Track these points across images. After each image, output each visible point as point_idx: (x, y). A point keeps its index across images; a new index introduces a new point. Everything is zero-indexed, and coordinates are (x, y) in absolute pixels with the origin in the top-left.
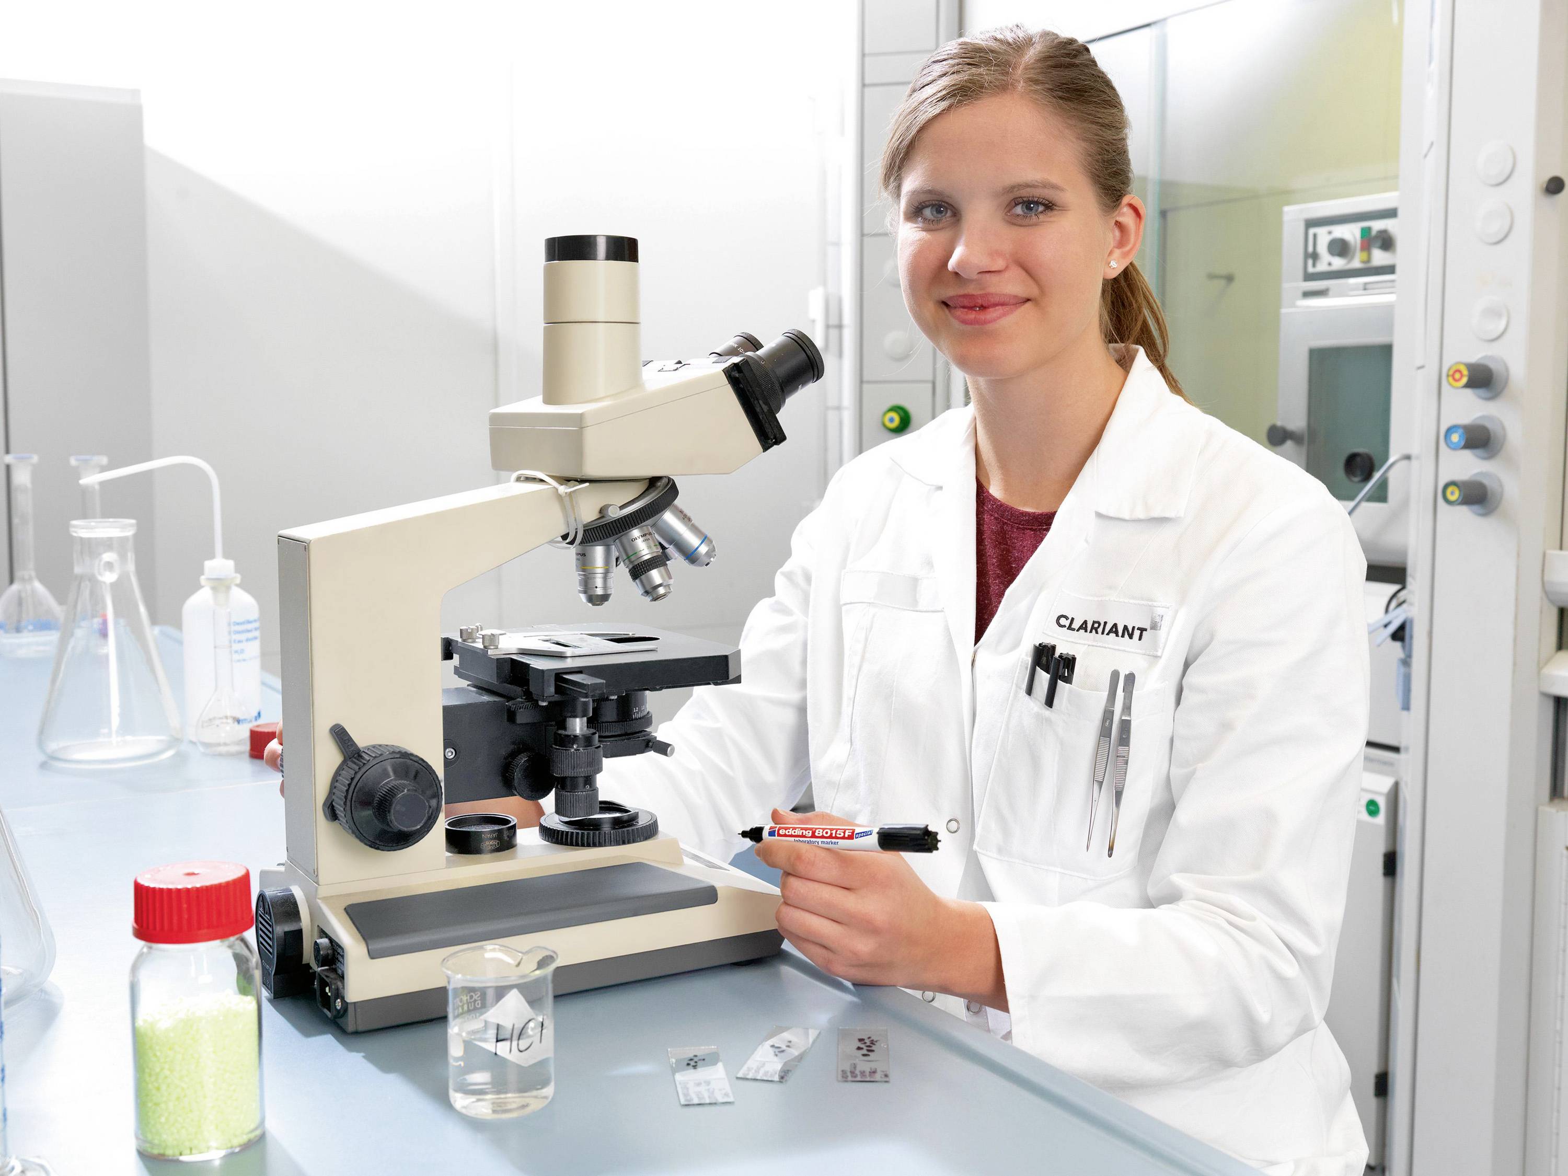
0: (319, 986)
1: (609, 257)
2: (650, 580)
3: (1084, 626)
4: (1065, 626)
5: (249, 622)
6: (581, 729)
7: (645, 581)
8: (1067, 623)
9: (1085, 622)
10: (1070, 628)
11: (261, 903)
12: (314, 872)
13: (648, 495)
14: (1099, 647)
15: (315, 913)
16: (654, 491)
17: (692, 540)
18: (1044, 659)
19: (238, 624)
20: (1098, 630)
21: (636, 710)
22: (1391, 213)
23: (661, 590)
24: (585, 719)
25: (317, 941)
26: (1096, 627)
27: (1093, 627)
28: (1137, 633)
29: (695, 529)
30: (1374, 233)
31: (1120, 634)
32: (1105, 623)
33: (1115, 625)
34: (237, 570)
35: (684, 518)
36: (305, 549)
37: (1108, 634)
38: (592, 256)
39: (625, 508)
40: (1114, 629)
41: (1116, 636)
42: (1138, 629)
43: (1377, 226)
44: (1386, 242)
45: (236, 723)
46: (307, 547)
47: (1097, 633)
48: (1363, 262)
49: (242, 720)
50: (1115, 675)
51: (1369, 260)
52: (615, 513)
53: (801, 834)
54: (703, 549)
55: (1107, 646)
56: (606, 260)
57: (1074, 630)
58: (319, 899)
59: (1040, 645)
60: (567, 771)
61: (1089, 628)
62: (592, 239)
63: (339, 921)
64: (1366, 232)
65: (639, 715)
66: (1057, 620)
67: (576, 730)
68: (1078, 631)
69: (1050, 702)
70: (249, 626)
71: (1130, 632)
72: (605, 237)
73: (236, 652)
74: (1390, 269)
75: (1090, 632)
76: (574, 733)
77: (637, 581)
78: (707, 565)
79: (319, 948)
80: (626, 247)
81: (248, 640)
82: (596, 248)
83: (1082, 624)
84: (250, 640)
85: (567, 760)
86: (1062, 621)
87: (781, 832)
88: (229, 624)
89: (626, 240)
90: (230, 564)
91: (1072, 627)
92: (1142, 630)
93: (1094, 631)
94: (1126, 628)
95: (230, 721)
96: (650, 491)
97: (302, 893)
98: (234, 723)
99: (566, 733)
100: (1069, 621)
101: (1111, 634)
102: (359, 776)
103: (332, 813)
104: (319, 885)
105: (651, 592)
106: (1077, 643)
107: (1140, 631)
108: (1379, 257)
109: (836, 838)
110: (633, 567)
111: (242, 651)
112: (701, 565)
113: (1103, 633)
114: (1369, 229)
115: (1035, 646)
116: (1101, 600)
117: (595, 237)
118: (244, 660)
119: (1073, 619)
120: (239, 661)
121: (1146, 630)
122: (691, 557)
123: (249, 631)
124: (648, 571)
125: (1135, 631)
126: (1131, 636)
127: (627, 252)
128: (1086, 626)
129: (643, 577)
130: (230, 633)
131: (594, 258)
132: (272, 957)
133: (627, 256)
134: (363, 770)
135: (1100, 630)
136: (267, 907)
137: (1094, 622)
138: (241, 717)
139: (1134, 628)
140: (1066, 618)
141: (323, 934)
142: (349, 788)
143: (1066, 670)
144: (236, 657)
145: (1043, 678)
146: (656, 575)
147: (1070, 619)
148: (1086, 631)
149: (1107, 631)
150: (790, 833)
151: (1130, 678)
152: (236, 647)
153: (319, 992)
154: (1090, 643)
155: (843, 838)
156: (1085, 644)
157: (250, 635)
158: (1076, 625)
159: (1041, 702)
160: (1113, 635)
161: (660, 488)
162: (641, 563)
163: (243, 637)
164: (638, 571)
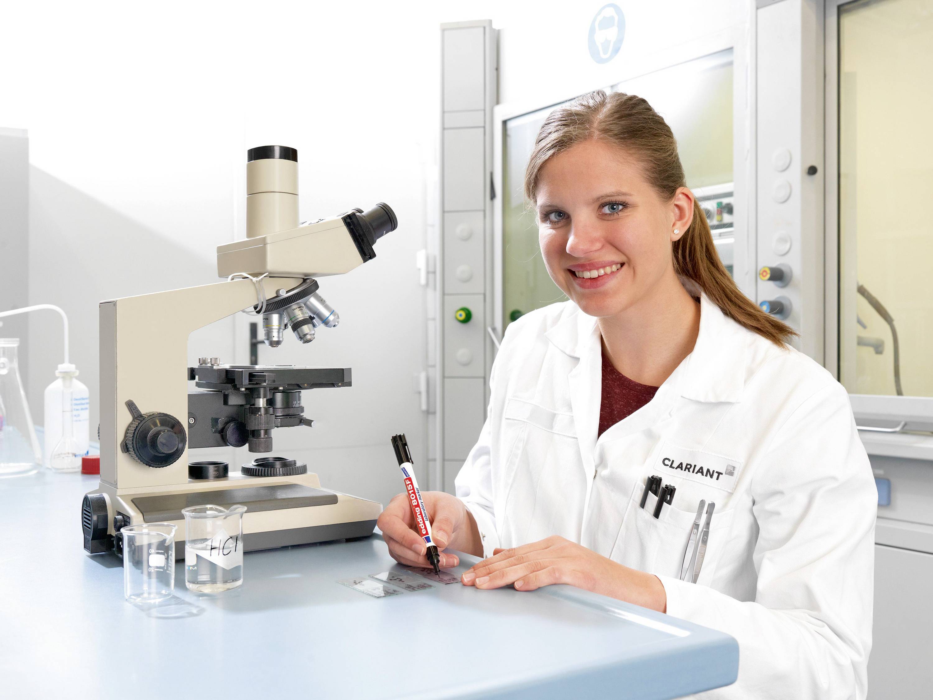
0: (116, 543)
1: (281, 157)
2: (302, 331)
3: (680, 466)
4: (668, 465)
5: (83, 399)
6: (263, 405)
7: (300, 332)
8: (669, 463)
9: (681, 464)
10: (671, 466)
11: (85, 502)
12: (115, 482)
13: (302, 286)
14: (691, 480)
15: (115, 502)
16: (305, 284)
17: (325, 313)
18: (654, 486)
19: (77, 400)
20: (690, 469)
21: (295, 402)
22: (730, 195)
23: (308, 337)
24: (265, 399)
25: (116, 517)
26: (688, 468)
27: (686, 468)
28: (716, 475)
29: (327, 307)
30: (724, 204)
31: (705, 474)
32: (695, 466)
33: (702, 468)
34: (77, 368)
35: (322, 301)
36: (114, 305)
37: (697, 473)
38: (272, 157)
39: (289, 292)
40: (701, 471)
41: (702, 475)
42: (717, 472)
43: (725, 201)
44: (730, 209)
45: (74, 457)
46: (115, 304)
47: (689, 471)
48: (718, 221)
49: (77, 455)
50: (702, 503)
51: (721, 220)
52: (284, 295)
53: (420, 516)
54: (331, 318)
55: (696, 481)
56: (279, 159)
57: (673, 468)
58: (117, 496)
59: (652, 477)
60: (255, 427)
61: (684, 468)
62: (272, 148)
63: (128, 505)
64: (720, 204)
65: (297, 406)
66: (664, 460)
67: (260, 405)
68: (676, 468)
69: (657, 514)
70: (83, 402)
71: (711, 474)
72: (279, 147)
73: (75, 416)
74: (730, 225)
75: (684, 471)
76: (259, 407)
77: (296, 332)
78: (334, 326)
79: (117, 520)
80: (291, 153)
81: (82, 409)
82: (274, 152)
83: (679, 465)
84: (83, 409)
85: (255, 421)
86: (667, 462)
87: (424, 533)
88: (72, 400)
89: (291, 149)
90: (73, 366)
91: (673, 466)
92: (719, 474)
93: (687, 470)
94: (708, 471)
95: (71, 455)
96: (304, 284)
97: (108, 496)
98: (73, 456)
99: (255, 407)
100: (671, 462)
101: (698, 473)
102: (141, 425)
103: (125, 448)
104: (117, 489)
105: (303, 338)
106: (676, 477)
107: (718, 474)
108: (727, 218)
109: (413, 489)
110: (294, 324)
111: (79, 415)
112: (330, 327)
113: (693, 472)
114: (721, 203)
115: (649, 478)
116: (693, 451)
117: (273, 146)
118: (80, 421)
119: (673, 461)
120: (76, 421)
121: (722, 474)
122: (326, 322)
123: (83, 404)
124: (302, 326)
125: (714, 473)
126: (711, 476)
127: (291, 156)
128: (682, 467)
129: (299, 329)
130: (72, 405)
131: (273, 158)
132: (90, 530)
133: (291, 158)
134: (143, 422)
135: (691, 470)
136: (88, 503)
137: (687, 464)
138: (77, 454)
139: (714, 471)
140: (669, 460)
141: (119, 513)
142: (135, 431)
143: (669, 496)
144: (75, 418)
145: (653, 499)
146: (306, 328)
147: (671, 461)
148: (682, 469)
149: (696, 471)
150: (423, 524)
151: (712, 506)
152: (75, 413)
153: (116, 546)
154: (684, 478)
155: (412, 484)
156: (681, 478)
157: (83, 407)
158: (675, 465)
159: (650, 513)
160: (700, 474)
161: (309, 283)
162: (298, 322)
163: (80, 407)
164: (296, 326)
